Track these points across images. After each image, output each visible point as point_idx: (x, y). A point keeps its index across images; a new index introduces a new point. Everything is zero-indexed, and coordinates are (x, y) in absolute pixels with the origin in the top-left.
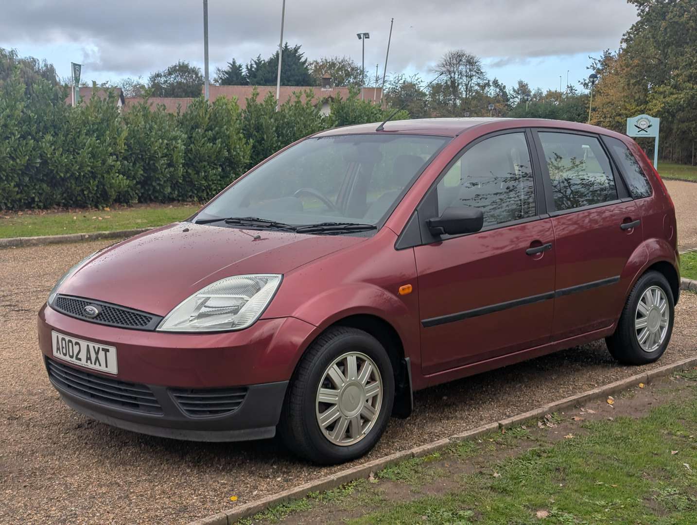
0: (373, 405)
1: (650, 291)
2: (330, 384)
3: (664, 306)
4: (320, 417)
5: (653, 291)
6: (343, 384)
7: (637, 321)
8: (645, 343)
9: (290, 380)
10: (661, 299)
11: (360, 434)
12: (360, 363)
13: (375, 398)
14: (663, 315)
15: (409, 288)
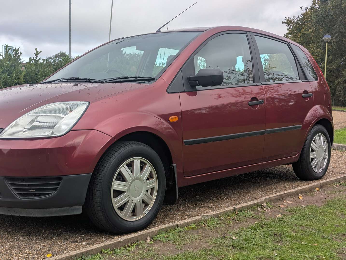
0: (151, 194)
1: (318, 136)
2: (121, 178)
3: (325, 146)
4: (114, 200)
5: (319, 136)
6: (131, 178)
7: (311, 154)
8: (315, 167)
9: (92, 173)
10: (324, 141)
11: (142, 213)
12: (143, 165)
13: (152, 189)
14: (325, 151)
15: (175, 118)
